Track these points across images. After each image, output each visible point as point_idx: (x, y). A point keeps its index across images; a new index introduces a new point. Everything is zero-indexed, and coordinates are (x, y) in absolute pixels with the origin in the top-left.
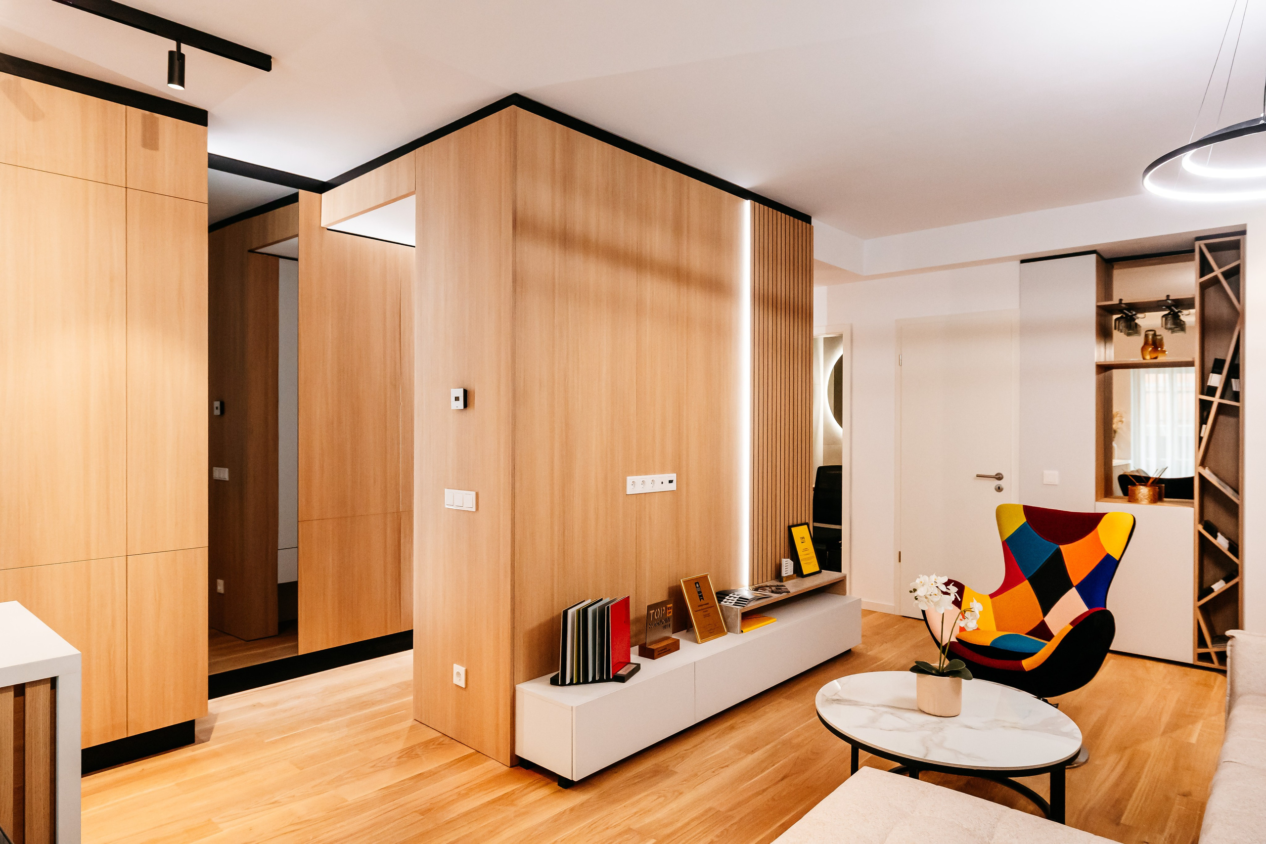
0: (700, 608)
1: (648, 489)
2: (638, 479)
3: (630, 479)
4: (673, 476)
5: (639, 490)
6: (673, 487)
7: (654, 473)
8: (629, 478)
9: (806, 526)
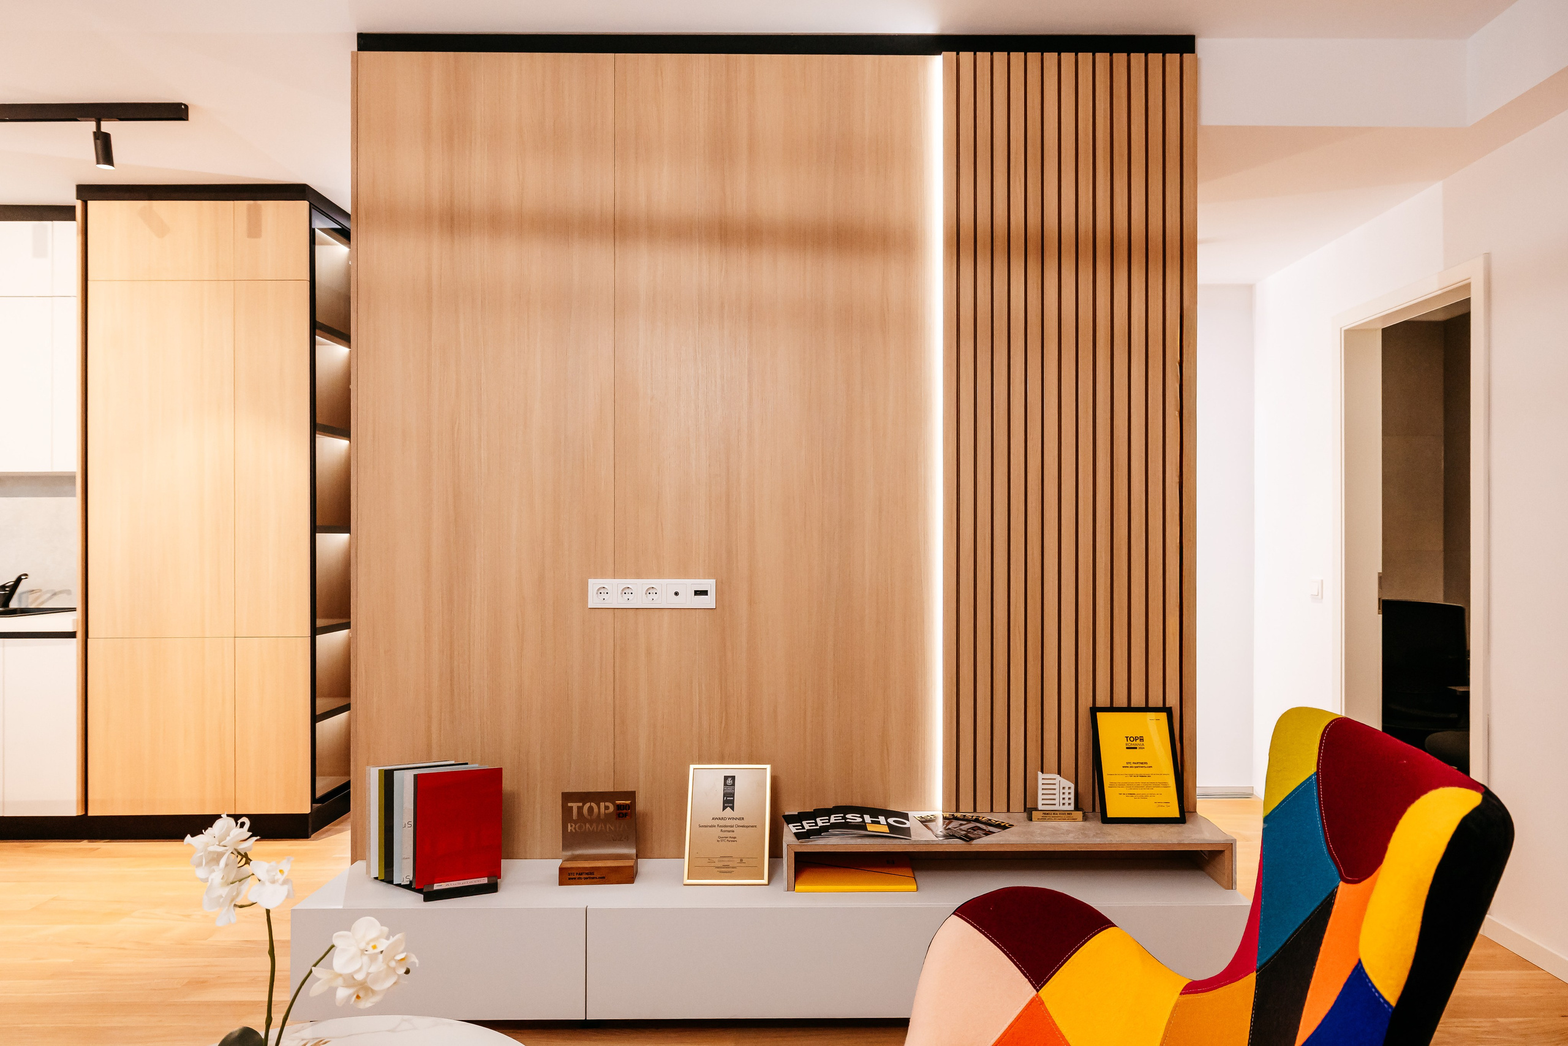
0: (716, 822)
1: (639, 600)
2: (615, 585)
3: (594, 584)
4: (709, 584)
5: (615, 600)
6: (708, 601)
7: (660, 575)
8: (591, 581)
9: (1163, 716)
